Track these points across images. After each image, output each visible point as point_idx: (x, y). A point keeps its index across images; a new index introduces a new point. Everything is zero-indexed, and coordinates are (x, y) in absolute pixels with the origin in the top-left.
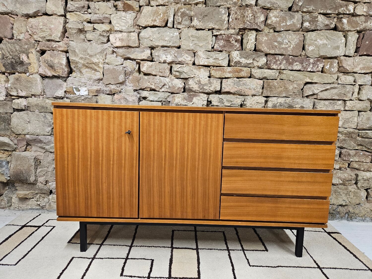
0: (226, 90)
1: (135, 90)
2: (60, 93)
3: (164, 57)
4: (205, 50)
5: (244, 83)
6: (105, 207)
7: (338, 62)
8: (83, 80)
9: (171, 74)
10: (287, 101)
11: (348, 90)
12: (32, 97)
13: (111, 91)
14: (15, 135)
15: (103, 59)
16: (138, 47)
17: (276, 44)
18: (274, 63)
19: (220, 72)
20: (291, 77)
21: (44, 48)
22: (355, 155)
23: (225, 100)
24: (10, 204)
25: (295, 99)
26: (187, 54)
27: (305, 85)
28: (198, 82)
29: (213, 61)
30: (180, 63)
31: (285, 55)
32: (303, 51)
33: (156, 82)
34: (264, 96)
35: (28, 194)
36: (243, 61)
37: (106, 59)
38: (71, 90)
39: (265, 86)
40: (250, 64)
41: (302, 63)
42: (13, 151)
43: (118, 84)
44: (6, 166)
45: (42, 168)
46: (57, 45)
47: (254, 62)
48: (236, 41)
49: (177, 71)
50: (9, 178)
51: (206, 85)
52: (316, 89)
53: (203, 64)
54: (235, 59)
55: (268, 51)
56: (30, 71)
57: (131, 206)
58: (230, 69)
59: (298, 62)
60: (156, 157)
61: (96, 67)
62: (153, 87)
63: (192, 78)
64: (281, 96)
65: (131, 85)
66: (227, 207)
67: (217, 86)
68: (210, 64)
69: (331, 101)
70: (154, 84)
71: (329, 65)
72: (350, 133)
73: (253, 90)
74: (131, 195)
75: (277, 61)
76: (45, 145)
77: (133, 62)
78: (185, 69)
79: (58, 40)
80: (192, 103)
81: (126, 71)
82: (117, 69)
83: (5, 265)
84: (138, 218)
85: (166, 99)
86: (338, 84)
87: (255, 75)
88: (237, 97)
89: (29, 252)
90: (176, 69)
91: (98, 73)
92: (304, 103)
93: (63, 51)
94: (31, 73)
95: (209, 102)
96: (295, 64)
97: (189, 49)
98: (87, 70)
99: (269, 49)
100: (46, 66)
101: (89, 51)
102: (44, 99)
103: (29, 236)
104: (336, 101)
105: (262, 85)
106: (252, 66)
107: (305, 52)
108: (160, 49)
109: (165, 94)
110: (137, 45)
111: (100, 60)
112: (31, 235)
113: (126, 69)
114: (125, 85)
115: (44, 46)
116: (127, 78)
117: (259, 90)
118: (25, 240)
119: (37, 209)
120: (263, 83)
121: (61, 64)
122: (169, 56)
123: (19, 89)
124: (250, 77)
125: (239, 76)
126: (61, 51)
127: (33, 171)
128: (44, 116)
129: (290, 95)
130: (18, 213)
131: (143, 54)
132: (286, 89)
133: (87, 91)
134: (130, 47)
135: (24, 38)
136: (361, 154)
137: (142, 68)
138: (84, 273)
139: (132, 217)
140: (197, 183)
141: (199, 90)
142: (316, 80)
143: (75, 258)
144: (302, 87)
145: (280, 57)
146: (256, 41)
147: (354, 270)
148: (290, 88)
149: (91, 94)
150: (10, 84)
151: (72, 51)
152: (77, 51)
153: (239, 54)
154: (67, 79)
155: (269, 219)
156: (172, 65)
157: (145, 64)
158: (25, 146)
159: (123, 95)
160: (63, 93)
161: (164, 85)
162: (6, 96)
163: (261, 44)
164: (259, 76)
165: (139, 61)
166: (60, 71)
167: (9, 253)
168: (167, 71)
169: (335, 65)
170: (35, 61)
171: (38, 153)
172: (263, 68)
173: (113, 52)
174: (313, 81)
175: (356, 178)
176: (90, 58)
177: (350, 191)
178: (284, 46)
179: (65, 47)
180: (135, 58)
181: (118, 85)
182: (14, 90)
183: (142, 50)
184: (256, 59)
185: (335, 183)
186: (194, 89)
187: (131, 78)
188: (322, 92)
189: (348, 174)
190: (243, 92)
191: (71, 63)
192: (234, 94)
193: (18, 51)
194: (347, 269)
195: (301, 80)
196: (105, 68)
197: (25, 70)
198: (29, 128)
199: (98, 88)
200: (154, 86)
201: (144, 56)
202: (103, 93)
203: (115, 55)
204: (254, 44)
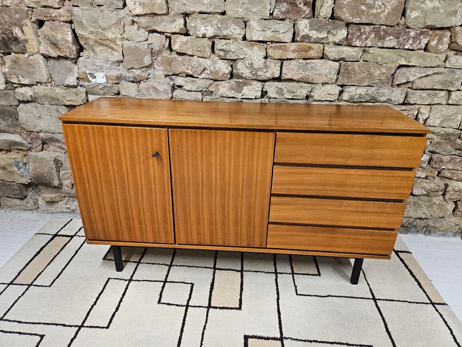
0: (287, 77)
1: (166, 76)
2: (71, 81)
3: (202, 30)
4: (261, 17)
5: (312, 67)
6: (138, 232)
7: (451, 36)
8: (98, 63)
9: (214, 53)
10: (370, 92)
11: (457, 76)
12: (38, 85)
13: (135, 78)
14: (26, 132)
15: (120, 33)
16: (167, 14)
17: (363, 8)
18: (359, 37)
19: (280, 51)
20: (380, 58)
21: (41, 18)
22: (449, 162)
23: (285, 90)
24: (37, 206)
25: (381, 90)
26: (234, 23)
27: (398, 69)
28: (249, 66)
29: (271, 34)
30: (225, 38)
31: (375, 25)
32: (403, 18)
33: (193, 66)
34: (339, 84)
35: (55, 197)
36: (314, 34)
37: (124, 32)
38: (84, 76)
39: (342, 71)
40: (323, 38)
41: (399, 38)
42: (28, 150)
43: (143, 67)
44: (24, 167)
45: (65, 170)
46: (57, 14)
47: (329, 36)
48: (305, 4)
49: (221, 50)
50: (30, 181)
51: (260, 69)
52: (412, 75)
53: (258, 40)
54: (302, 31)
55: (351, 19)
56: (29, 51)
57: (166, 232)
58: (295, 47)
59: (393, 36)
60: (191, 181)
61: (112, 45)
62: (190, 72)
63: (242, 59)
64: (362, 85)
65: (161, 68)
66: (274, 236)
67: (275, 71)
68: (266, 40)
69: (430, 92)
70: (190, 68)
71: (436, 40)
72: (448, 134)
73: (324, 77)
74: (165, 222)
75: (361, 34)
76: (64, 145)
77: (162, 35)
78: (232, 46)
79: (57, 6)
80: (242, 94)
81: (152, 49)
82: (140, 47)
83: (40, 286)
84: (175, 244)
85: (208, 88)
86: (445, 68)
87: (329, 55)
88: (301, 87)
89: (63, 270)
90: (220, 47)
91: (115, 53)
92: (393, 94)
93: (66, 22)
94: (30, 54)
95: (264, 94)
96: (388, 39)
97: (238, 17)
98: (101, 48)
99: (353, 15)
100: (48, 44)
101: (100, 23)
102: (52, 87)
103: (61, 250)
104: (438, 92)
105: (337, 69)
106: (326, 42)
107: (404, 20)
108: (196, 17)
109: (206, 82)
110: (164, 12)
111: (117, 35)
112: (63, 248)
113: (152, 46)
114: (153, 68)
115: (41, 15)
116: (155, 59)
117: (332, 76)
118: (58, 254)
119: (68, 212)
120: (339, 67)
121: (67, 41)
122: (209, 28)
123: (19, 76)
124: (322, 58)
125: (307, 57)
126: (63, 22)
127: (55, 174)
128: (56, 109)
129: (374, 83)
130: (48, 217)
131: (174, 25)
132: (370, 74)
133: (105, 78)
134: (156, 14)
135: (13, 3)
136: (458, 160)
137: (174, 45)
138: (120, 298)
139: (168, 243)
140: (241, 210)
141: (251, 76)
142: (414, 62)
143: (111, 279)
144: (394, 72)
145: (368, 29)
146: (334, 4)
147: (414, 303)
148: (375, 74)
149: (111, 82)
150: (8, 68)
151: (77, 21)
152: (84, 22)
153: (308, 25)
154: (78, 61)
155: (323, 248)
156: (215, 40)
157: (177, 40)
158: (41, 145)
159: (150, 82)
160: (75, 80)
161: (204, 70)
162: (6, 83)
163: (341, 8)
164: (335, 57)
165: (169, 34)
166: (66, 50)
167: (43, 271)
168: (208, 50)
169: (446, 40)
170: (33, 37)
171: (58, 154)
172: (340, 45)
173: (133, 22)
174: (410, 64)
175: (445, 189)
176: (103, 32)
177: (434, 204)
178: (374, 11)
179: (68, 16)
180: (163, 31)
181: (144, 69)
182: (14, 76)
183: (172, 19)
184: (332, 31)
185: (417, 193)
186: (244, 75)
187: (159, 58)
188: (421, 79)
189: (435, 184)
190: (310, 79)
191: (79, 39)
192: (298, 81)
193: (8, 23)
194: (405, 301)
195: (393, 62)
196: (124, 46)
197: (22, 50)
198: (42, 125)
199: (118, 73)
200: (191, 70)
201: (175, 27)
202: (126, 80)
203: (136, 26)
204: (331, 9)
